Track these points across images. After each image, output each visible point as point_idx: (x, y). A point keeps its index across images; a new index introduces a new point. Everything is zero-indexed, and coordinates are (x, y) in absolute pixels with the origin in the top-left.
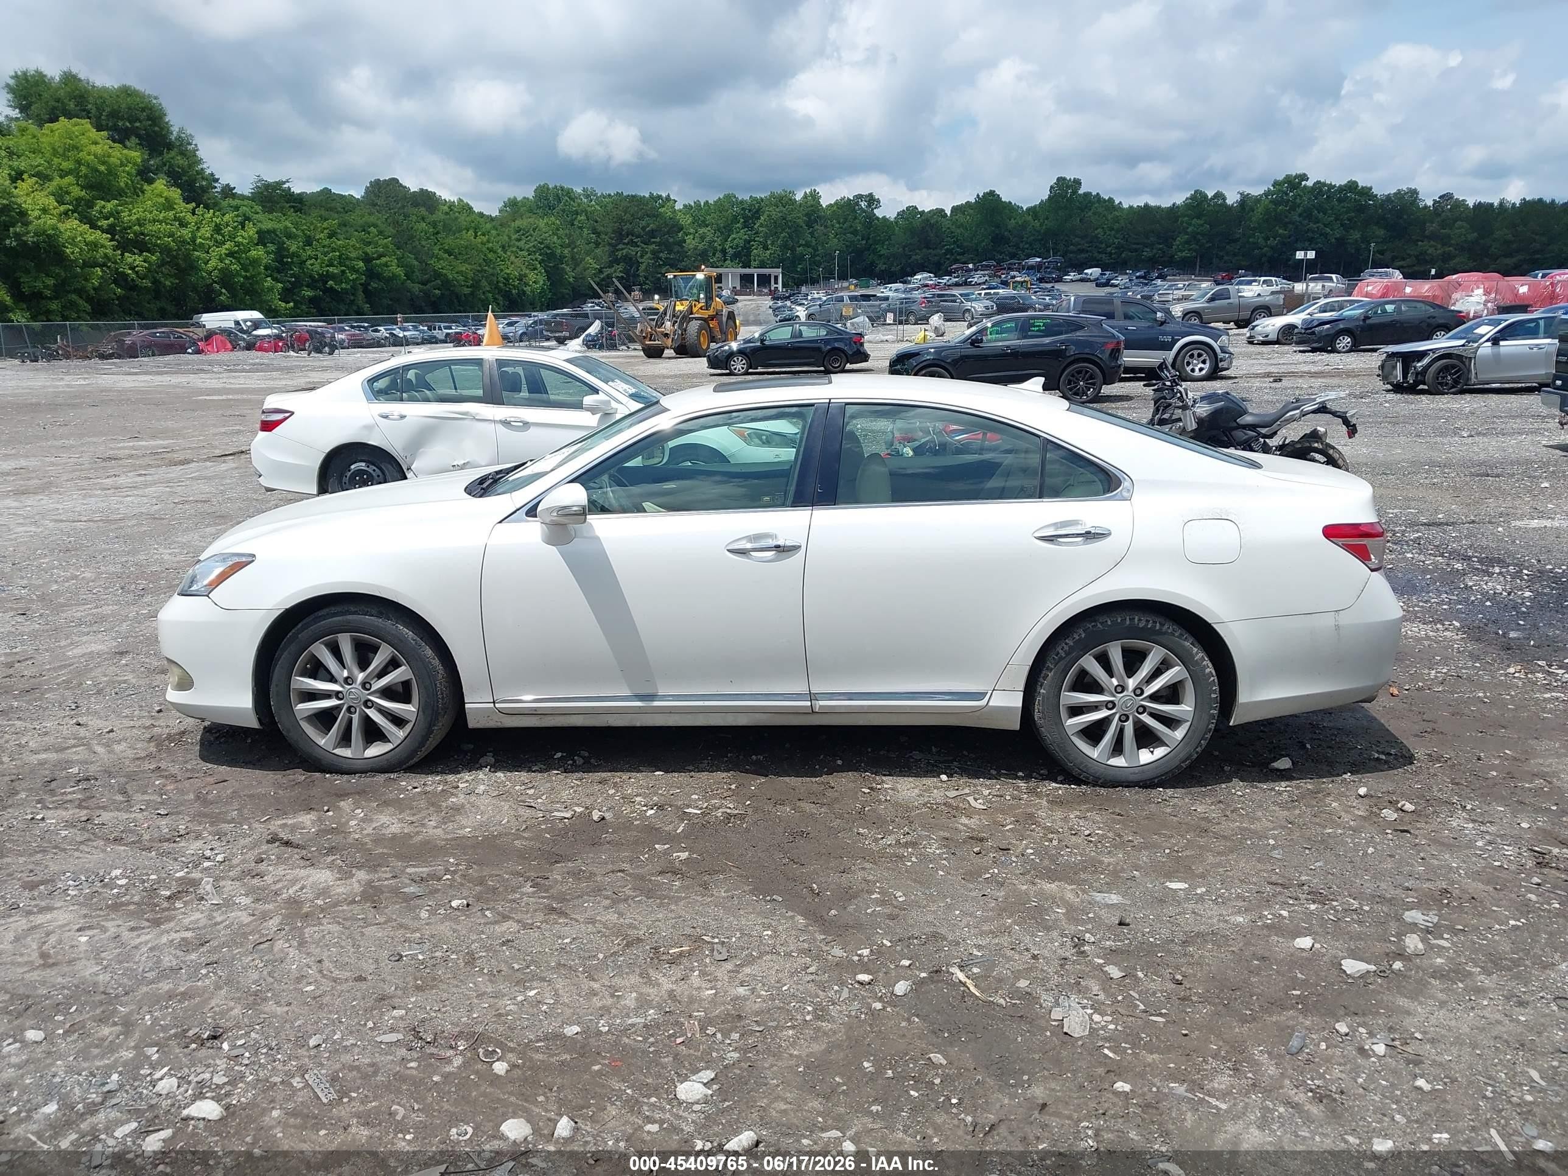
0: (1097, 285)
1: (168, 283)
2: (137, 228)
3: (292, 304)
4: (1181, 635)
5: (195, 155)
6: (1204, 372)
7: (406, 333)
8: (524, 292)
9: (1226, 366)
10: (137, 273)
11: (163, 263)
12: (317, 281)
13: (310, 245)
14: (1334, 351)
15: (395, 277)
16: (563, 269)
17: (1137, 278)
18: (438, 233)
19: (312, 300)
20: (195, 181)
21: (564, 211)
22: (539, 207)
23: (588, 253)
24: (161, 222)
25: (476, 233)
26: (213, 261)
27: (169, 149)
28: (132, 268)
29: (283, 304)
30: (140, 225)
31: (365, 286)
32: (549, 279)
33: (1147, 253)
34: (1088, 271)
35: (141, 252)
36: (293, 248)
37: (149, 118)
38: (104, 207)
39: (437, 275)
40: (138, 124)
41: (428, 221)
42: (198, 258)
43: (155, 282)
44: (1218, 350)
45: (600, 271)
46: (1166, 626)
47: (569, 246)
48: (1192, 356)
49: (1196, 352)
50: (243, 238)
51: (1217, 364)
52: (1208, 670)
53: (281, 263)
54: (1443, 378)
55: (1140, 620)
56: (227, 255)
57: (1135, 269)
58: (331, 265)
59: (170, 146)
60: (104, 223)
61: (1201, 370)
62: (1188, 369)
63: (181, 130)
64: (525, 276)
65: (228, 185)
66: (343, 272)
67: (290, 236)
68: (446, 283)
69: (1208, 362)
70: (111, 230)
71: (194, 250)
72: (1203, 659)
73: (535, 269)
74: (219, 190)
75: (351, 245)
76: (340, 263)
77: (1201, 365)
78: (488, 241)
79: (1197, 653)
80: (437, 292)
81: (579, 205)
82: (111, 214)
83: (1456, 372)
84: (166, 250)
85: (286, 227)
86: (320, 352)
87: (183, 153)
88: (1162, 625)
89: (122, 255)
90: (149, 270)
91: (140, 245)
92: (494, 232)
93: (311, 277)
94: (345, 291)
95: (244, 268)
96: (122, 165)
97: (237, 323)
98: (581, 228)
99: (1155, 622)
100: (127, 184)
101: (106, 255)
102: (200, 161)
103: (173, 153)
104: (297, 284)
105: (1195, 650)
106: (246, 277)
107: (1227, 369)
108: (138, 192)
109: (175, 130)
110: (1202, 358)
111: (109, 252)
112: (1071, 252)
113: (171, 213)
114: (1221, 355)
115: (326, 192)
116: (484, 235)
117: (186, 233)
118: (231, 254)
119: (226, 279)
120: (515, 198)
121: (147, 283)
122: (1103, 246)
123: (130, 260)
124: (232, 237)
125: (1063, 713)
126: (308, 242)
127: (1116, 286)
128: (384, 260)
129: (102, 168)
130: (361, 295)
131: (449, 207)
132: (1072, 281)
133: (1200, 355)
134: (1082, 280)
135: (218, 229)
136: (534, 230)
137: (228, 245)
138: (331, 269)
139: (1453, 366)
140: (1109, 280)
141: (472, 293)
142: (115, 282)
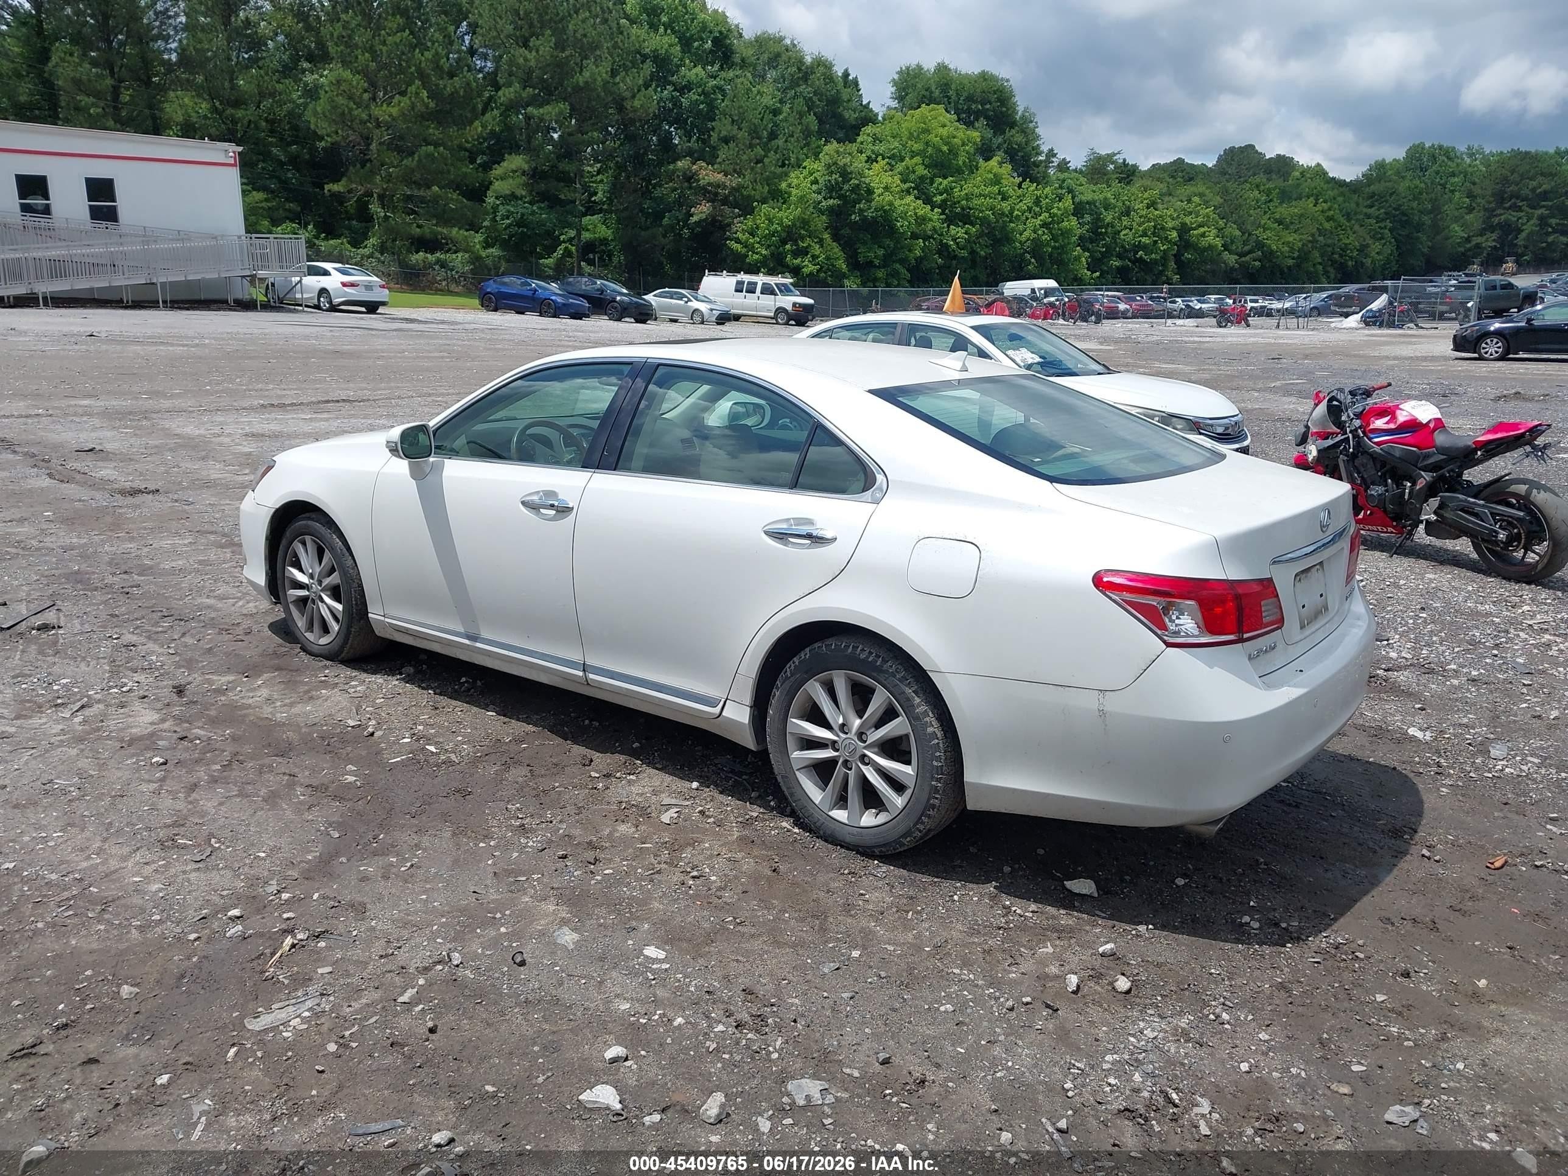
1: (982, 253)
2: (964, 202)
3: (1098, 274)
4: (904, 678)
5: (1034, 131)
7: (1204, 306)
8: (1362, 264)
10: (957, 244)
11: (981, 235)
12: (1126, 250)
13: (1128, 215)
15: (1211, 247)
16: (1418, 238)
18: (1271, 201)
19: (1119, 270)
20: (1029, 156)
21: (1437, 173)
22: (1408, 169)
23: (1456, 219)
24: (985, 196)
25: (1317, 200)
26: (1026, 232)
27: (1012, 127)
28: (954, 240)
29: (1089, 273)
30: (967, 200)
31: (1177, 257)
32: (1398, 248)
35: (965, 224)
36: (1109, 219)
37: (999, 100)
38: (941, 183)
39: (1260, 245)
40: (988, 106)
41: (1262, 188)
42: (1013, 230)
43: (973, 252)
45: (1468, 240)
46: (889, 664)
47: (1430, 212)
50: (1059, 209)
52: (930, 730)
53: (1096, 233)
55: (863, 650)
56: (1042, 226)
58: (1145, 234)
59: (1013, 125)
60: (938, 199)
63: (1025, 110)
64: (1367, 246)
65: (1064, 159)
66: (1155, 242)
67: (1107, 206)
68: (1269, 255)
70: (943, 205)
71: (1011, 221)
72: (926, 714)
73: (1382, 238)
74: (1055, 164)
75: (1170, 214)
76: (1154, 234)
78: (1329, 209)
79: (919, 705)
80: (1257, 263)
81: (1458, 165)
82: (946, 191)
84: (984, 221)
85: (1106, 199)
86: (1086, 321)
87: (1023, 131)
88: (885, 661)
89: (948, 226)
90: (968, 241)
91: (964, 218)
92: (1340, 199)
93: (1123, 247)
94: (1155, 262)
95: (1054, 238)
96: (963, 144)
97: (1033, 291)
98: (1452, 192)
99: (878, 656)
100: (964, 162)
101: (934, 229)
102: (1038, 137)
103: (1013, 131)
104: (1108, 254)
105: (917, 700)
106: (1054, 248)
108: (973, 169)
109: (1020, 109)
111: (937, 225)
113: (996, 189)
115: (1180, 161)
116: (1325, 201)
117: (1005, 206)
118: (1045, 225)
119: (1036, 248)
120: (1384, 160)
121: (964, 253)
123: (953, 232)
124: (1048, 210)
125: (791, 743)
126: (1127, 212)
128: (1202, 230)
129: (945, 148)
130: (1172, 264)
131: (1301, 173)
135: (1037, 202)
136: (1391, 194)
137: (1045, 216)
138: (1143, 240)
141: (1298, 266)
142: (939, 253)
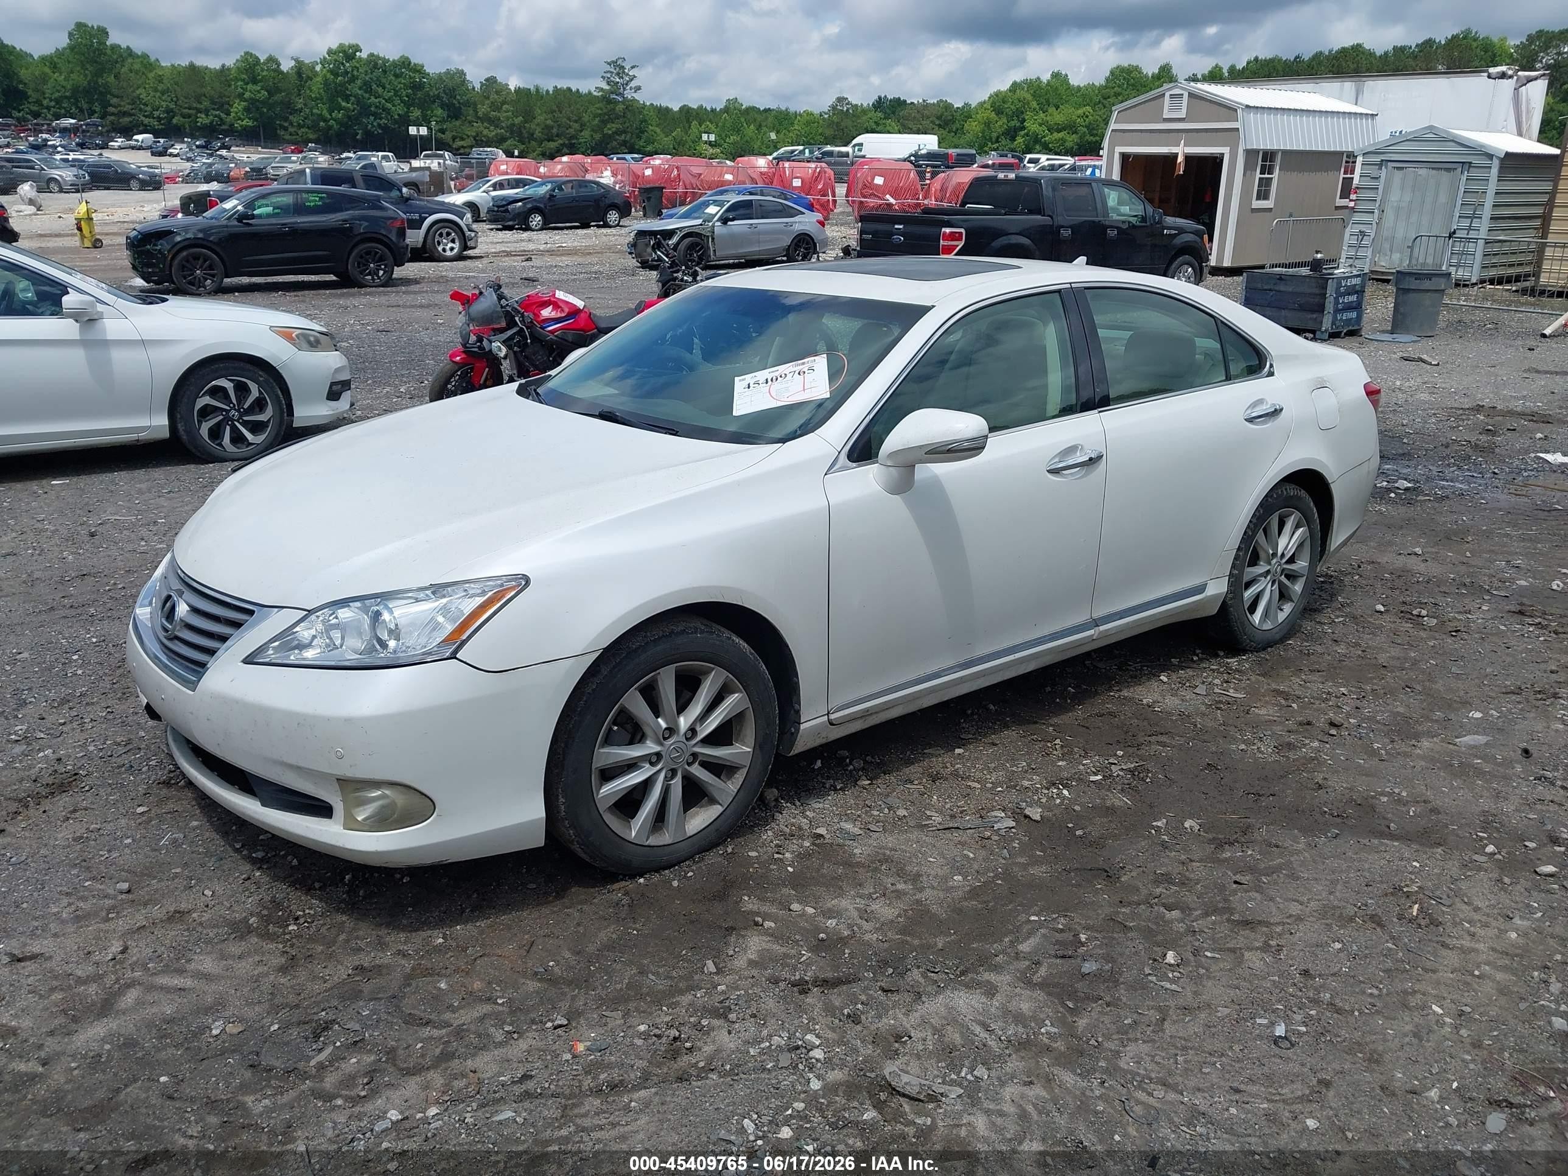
0: (153, 154)
6: (455, 251)
9: (473, 245)
14: (528, 229)
17: (198, 147)
33: (203, 120)
34: (139, 137)
44: (465, 229)
48: (441, 235)
49: (444, 231)
51: (466, 243)
54: (691, 256)
57: (193, 137)
61: (452, 249)
62: (440, 249)
69: (457, 241)
77: (450, 245)
83: (700, 250)
107: (475, 248)
110: (450, 238)
112: (113, 114)
114: (468, 233)
122: (149, 108)
127: (176, 156)
132: (120, 148)
133: (448, 234)
134: (133, 148)
139: (697, 244)
140: (166, 149)
